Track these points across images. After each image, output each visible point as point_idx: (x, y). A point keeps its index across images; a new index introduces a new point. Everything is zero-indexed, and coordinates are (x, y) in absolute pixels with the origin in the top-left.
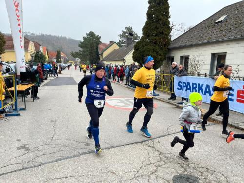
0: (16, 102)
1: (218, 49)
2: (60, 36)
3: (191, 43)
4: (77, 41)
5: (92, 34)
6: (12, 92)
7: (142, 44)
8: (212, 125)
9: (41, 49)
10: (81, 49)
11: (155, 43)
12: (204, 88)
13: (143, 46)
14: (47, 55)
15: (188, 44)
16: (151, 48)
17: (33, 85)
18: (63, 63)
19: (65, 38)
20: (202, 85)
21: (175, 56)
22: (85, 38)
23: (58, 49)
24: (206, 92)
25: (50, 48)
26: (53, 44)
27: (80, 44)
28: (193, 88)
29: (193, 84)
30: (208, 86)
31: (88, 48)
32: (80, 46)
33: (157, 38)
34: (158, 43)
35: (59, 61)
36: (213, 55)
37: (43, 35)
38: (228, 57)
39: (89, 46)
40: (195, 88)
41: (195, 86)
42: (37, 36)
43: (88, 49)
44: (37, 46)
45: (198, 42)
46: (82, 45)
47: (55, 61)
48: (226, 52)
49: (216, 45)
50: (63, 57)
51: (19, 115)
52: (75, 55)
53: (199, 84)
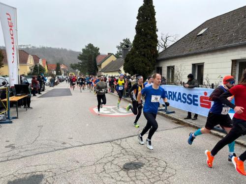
0: (8, 111)
1: (197, 60)
2: (60, 48)
3: (175, 55)
4: (77, 52)
5: (90, 46)
6: (5, 102)
7: (131, 56)
8: (181, 127)
9: (41, 63)
10: (80, 61)
11: (144, 55)
12: (177, 95)
13: (133, 58)
14: (46, 68)
15: (173, 55)
16: (140, 59)
17: (27, 96)
18: (63, 75)
19: (65, 50)
20: (176, 93)
21: (163, 67)
22: (83, 50)
23: (58, 62)
24: (179, 99)
25: (51, 61)
26: (54, 57)
27: (79, 56)
28: (170, 95)
29: (169, 92)
30: (180, 94)
31: (86, 59)
32: (79, 58)
33: (146, 50)
34: (146, 55)
35: (59, 73)
36: (194, 65)
37: (43, 48)
38: (205, 67)
39: (87, 58)
40: (171, 96)
41: (170, 94)
42: (38, 49)
43: (87, 61)
44: (36, 59)
45: (181, 54)
46: (81, 57)
47: (55, 73)
48: (204, 63)
49: (195, 56)
50: (63, 69)
51: (11, 122)
52: (74, 67)
53: (173, 92)
